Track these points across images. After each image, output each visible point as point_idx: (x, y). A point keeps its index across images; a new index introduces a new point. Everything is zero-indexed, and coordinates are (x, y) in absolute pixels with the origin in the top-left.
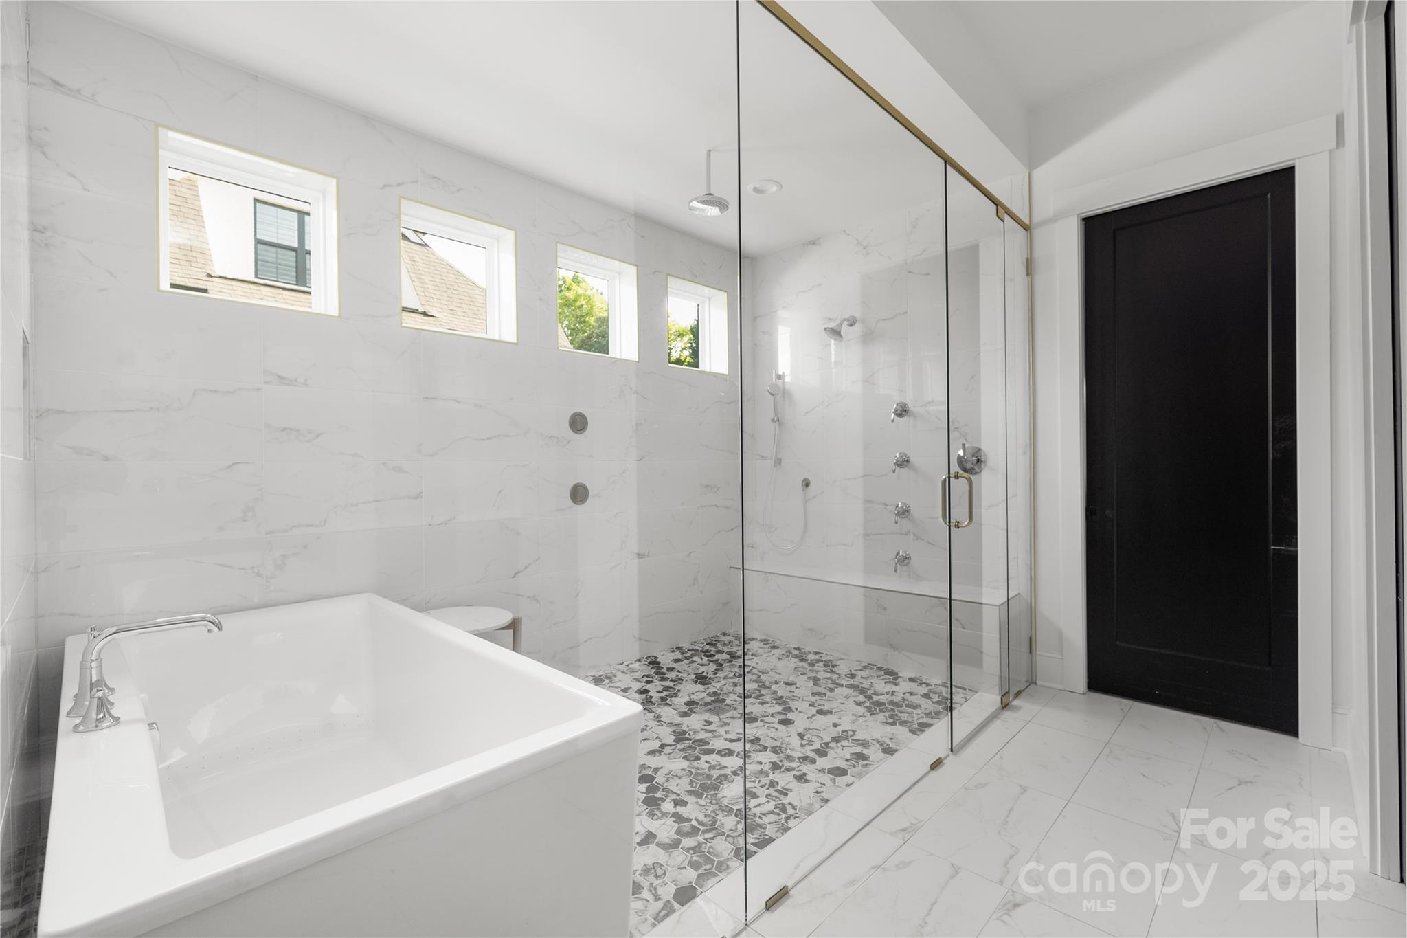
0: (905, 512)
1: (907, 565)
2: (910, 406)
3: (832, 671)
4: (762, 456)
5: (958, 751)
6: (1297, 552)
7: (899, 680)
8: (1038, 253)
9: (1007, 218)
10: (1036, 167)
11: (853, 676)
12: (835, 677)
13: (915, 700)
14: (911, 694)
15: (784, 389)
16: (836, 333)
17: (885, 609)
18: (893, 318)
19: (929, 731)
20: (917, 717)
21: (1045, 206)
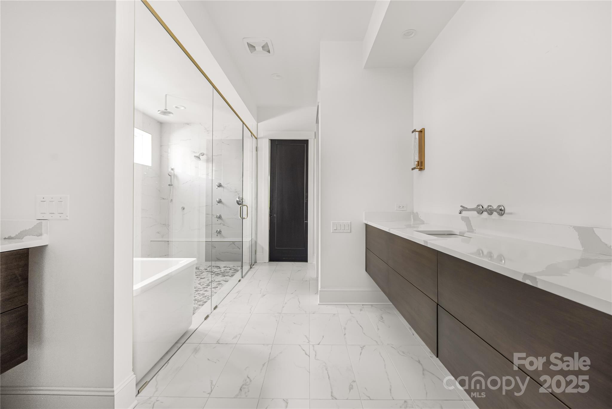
0: (220, 217)
1: (220, 234)
2: (222, 184)
3: (199, 269)
4: (163, 198)
5: (244, 277)
6: (308, 222)
7: (221, 268)
8: (259, 146)
9: (253, 136)
10: (260, 122)
11: (206, 269)
12: (201, 270)
13: (228, 271)
14: (226, 270)
15: (174, 174)
16: (198, 158)
17: (215, 247)
18: (216, 156)
19: (234, 276)
20: (230, 274)
21: (261, 134)
